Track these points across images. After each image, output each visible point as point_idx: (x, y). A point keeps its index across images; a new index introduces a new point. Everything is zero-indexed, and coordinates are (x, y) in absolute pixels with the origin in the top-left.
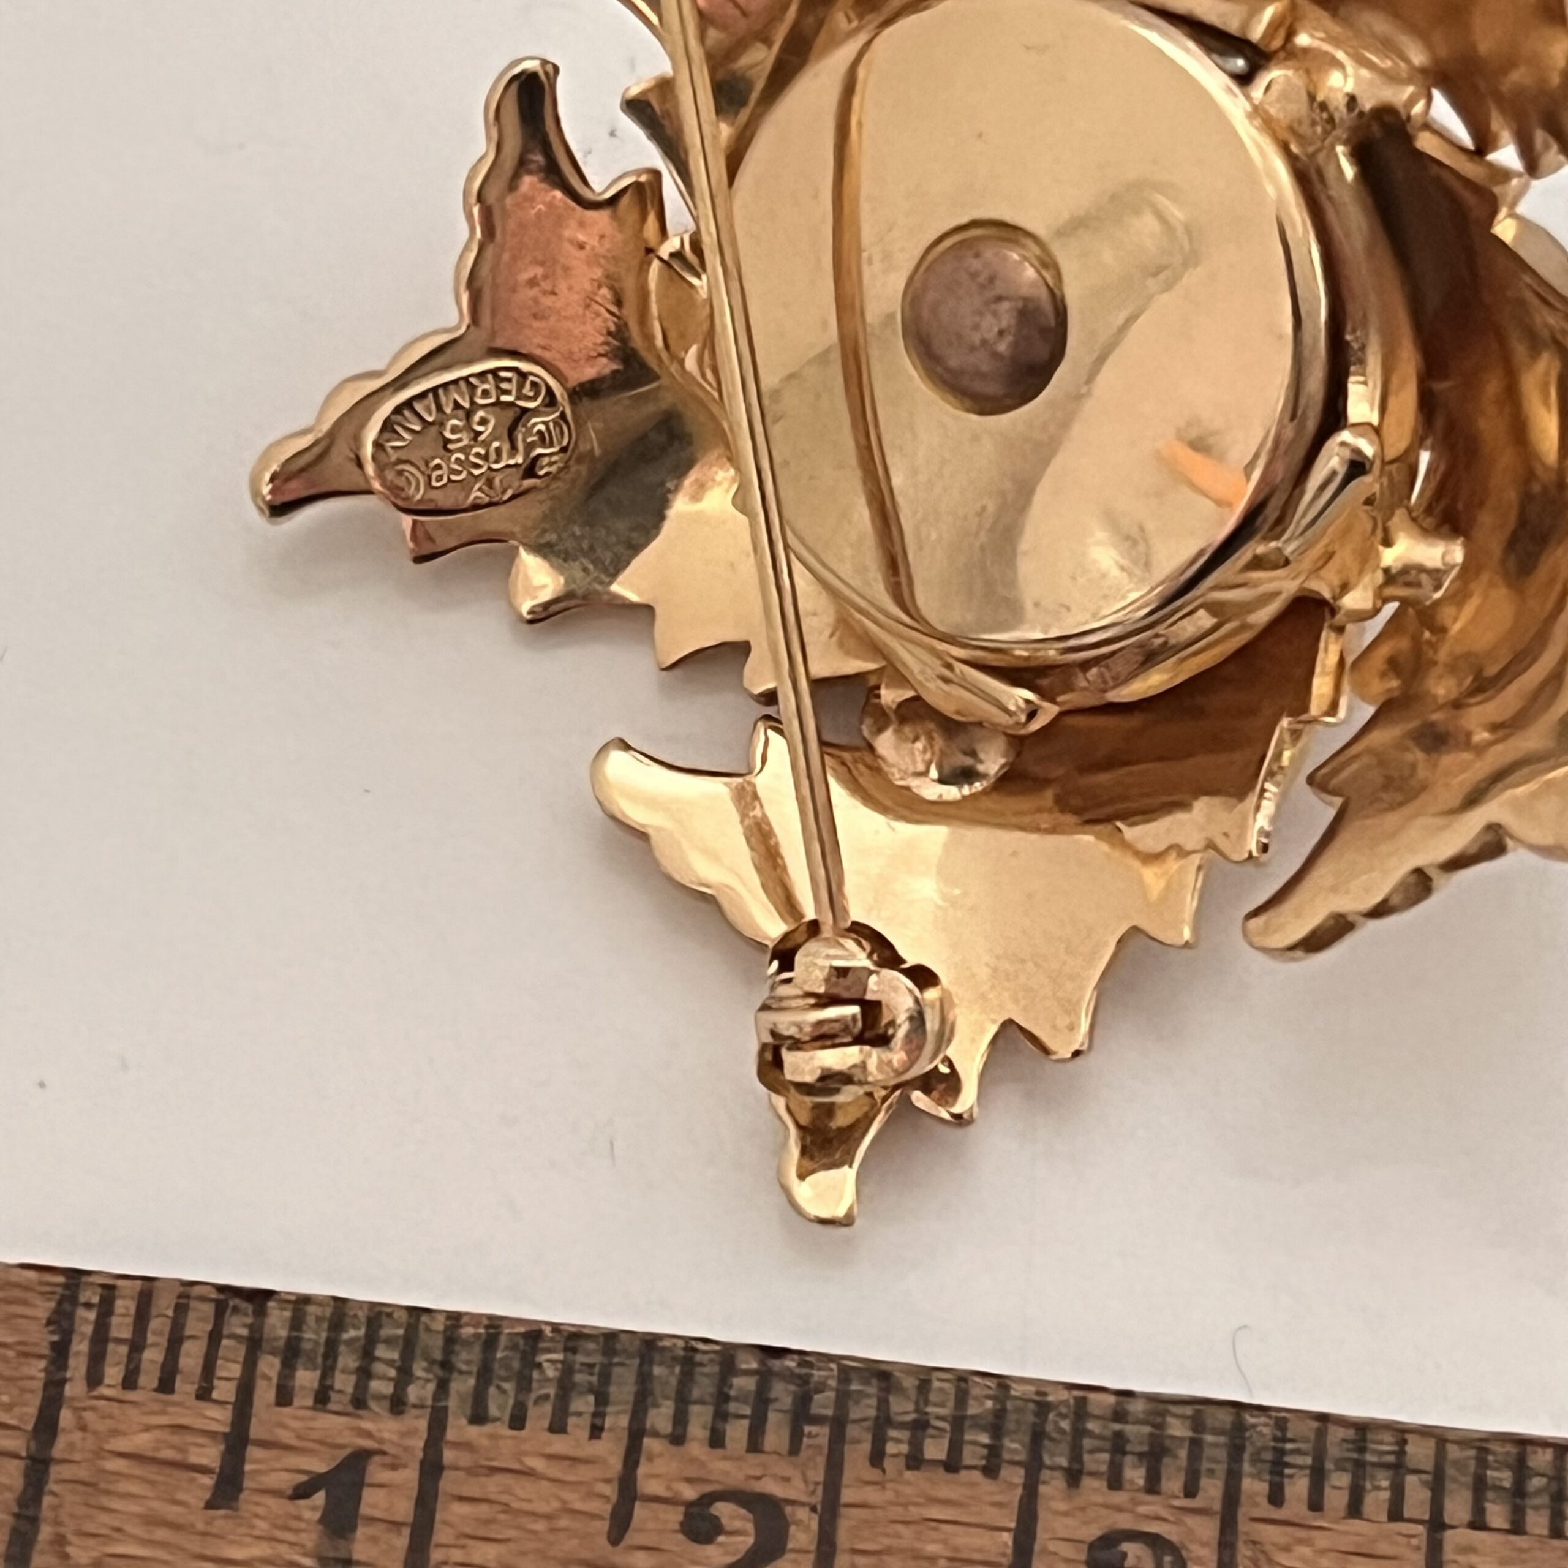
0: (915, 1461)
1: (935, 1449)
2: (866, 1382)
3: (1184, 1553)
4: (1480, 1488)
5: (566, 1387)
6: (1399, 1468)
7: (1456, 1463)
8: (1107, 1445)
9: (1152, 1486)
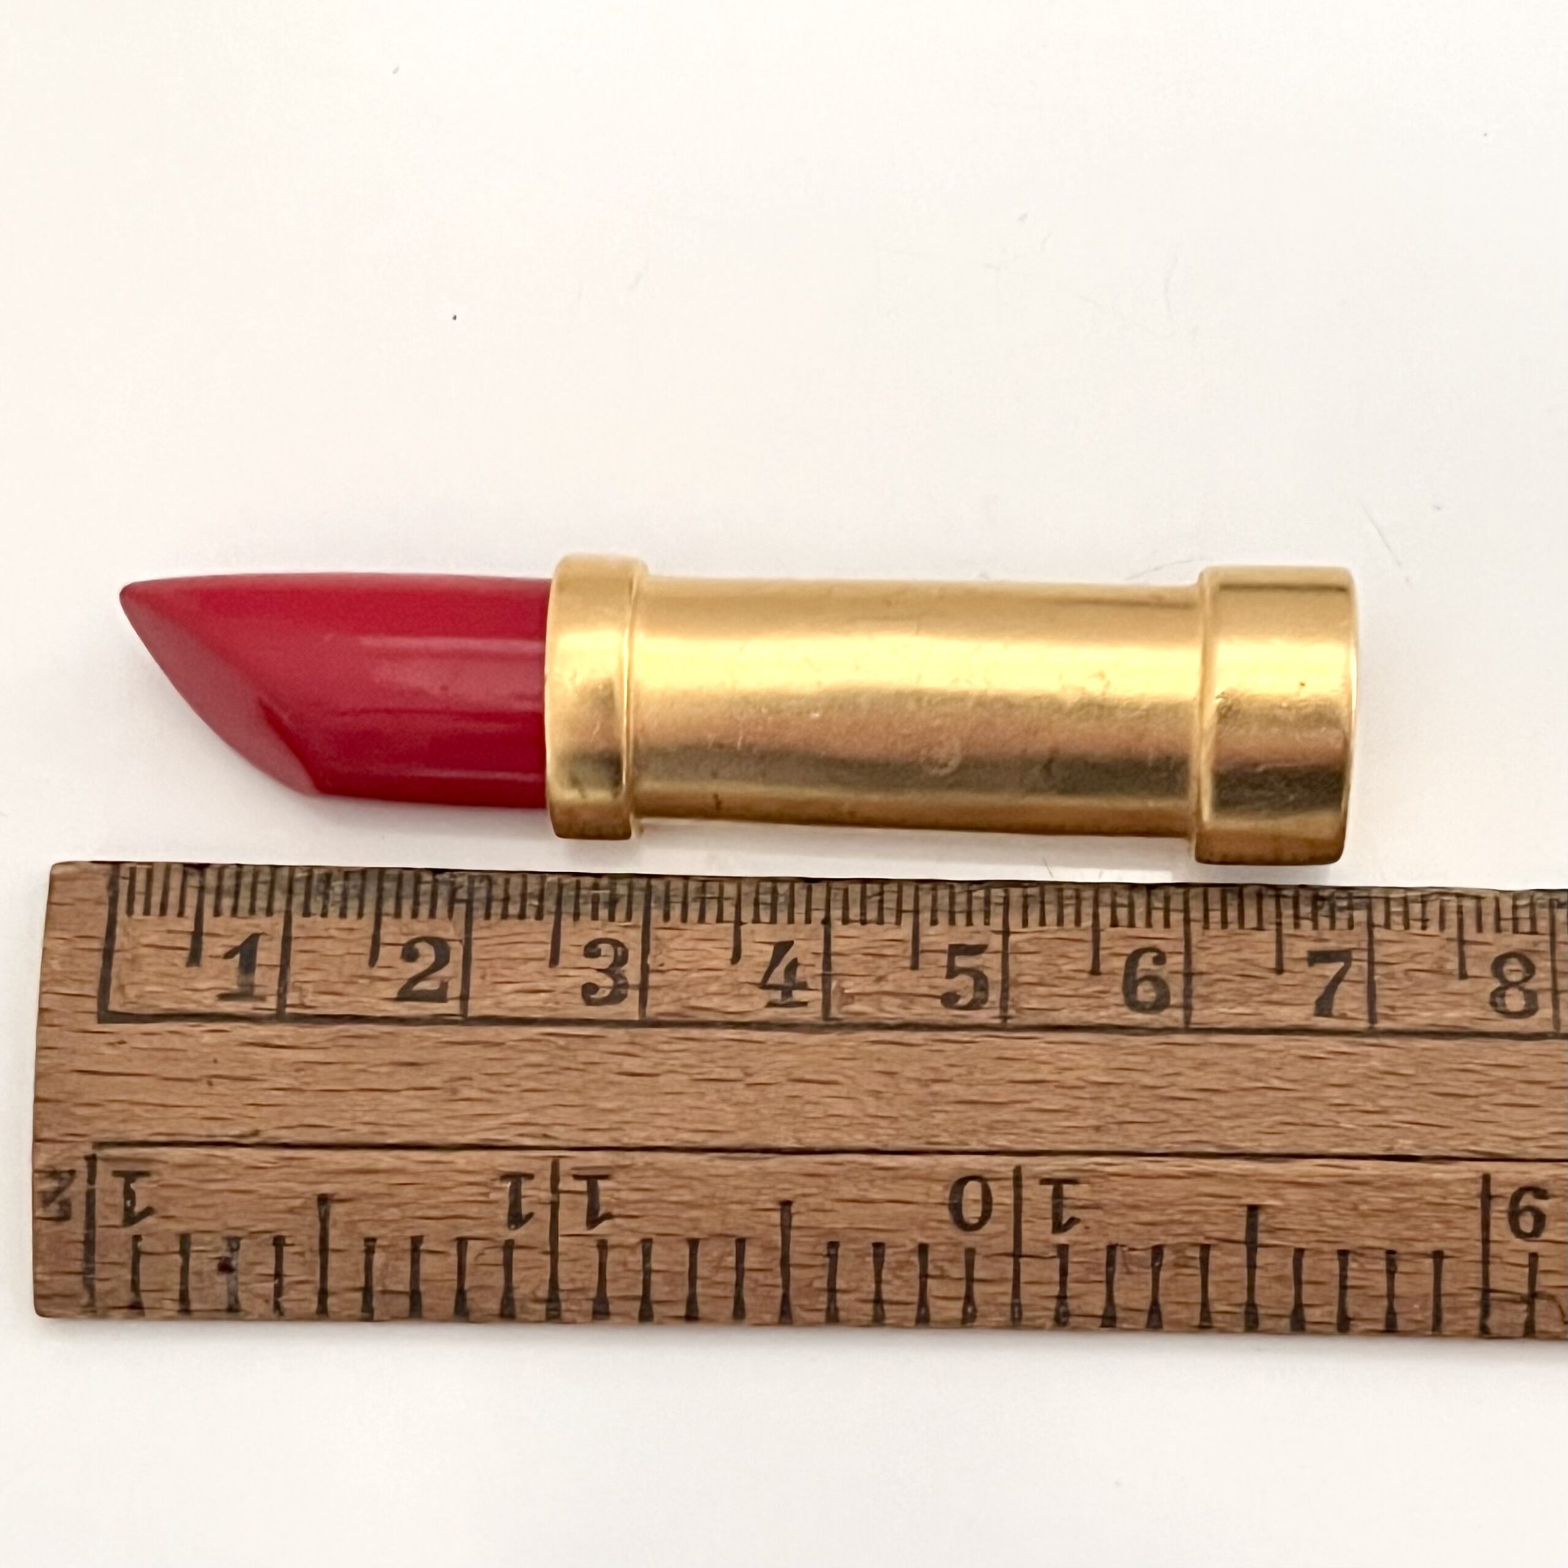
0: (505, 916)
1: (514, 909)
2: (481, 881)
3: (627, 946)
4: (757, 903)
5: (345, 896)
6: (720, 899)
7: (746, 894)
8: (590, 900)
9: (612, 918)
